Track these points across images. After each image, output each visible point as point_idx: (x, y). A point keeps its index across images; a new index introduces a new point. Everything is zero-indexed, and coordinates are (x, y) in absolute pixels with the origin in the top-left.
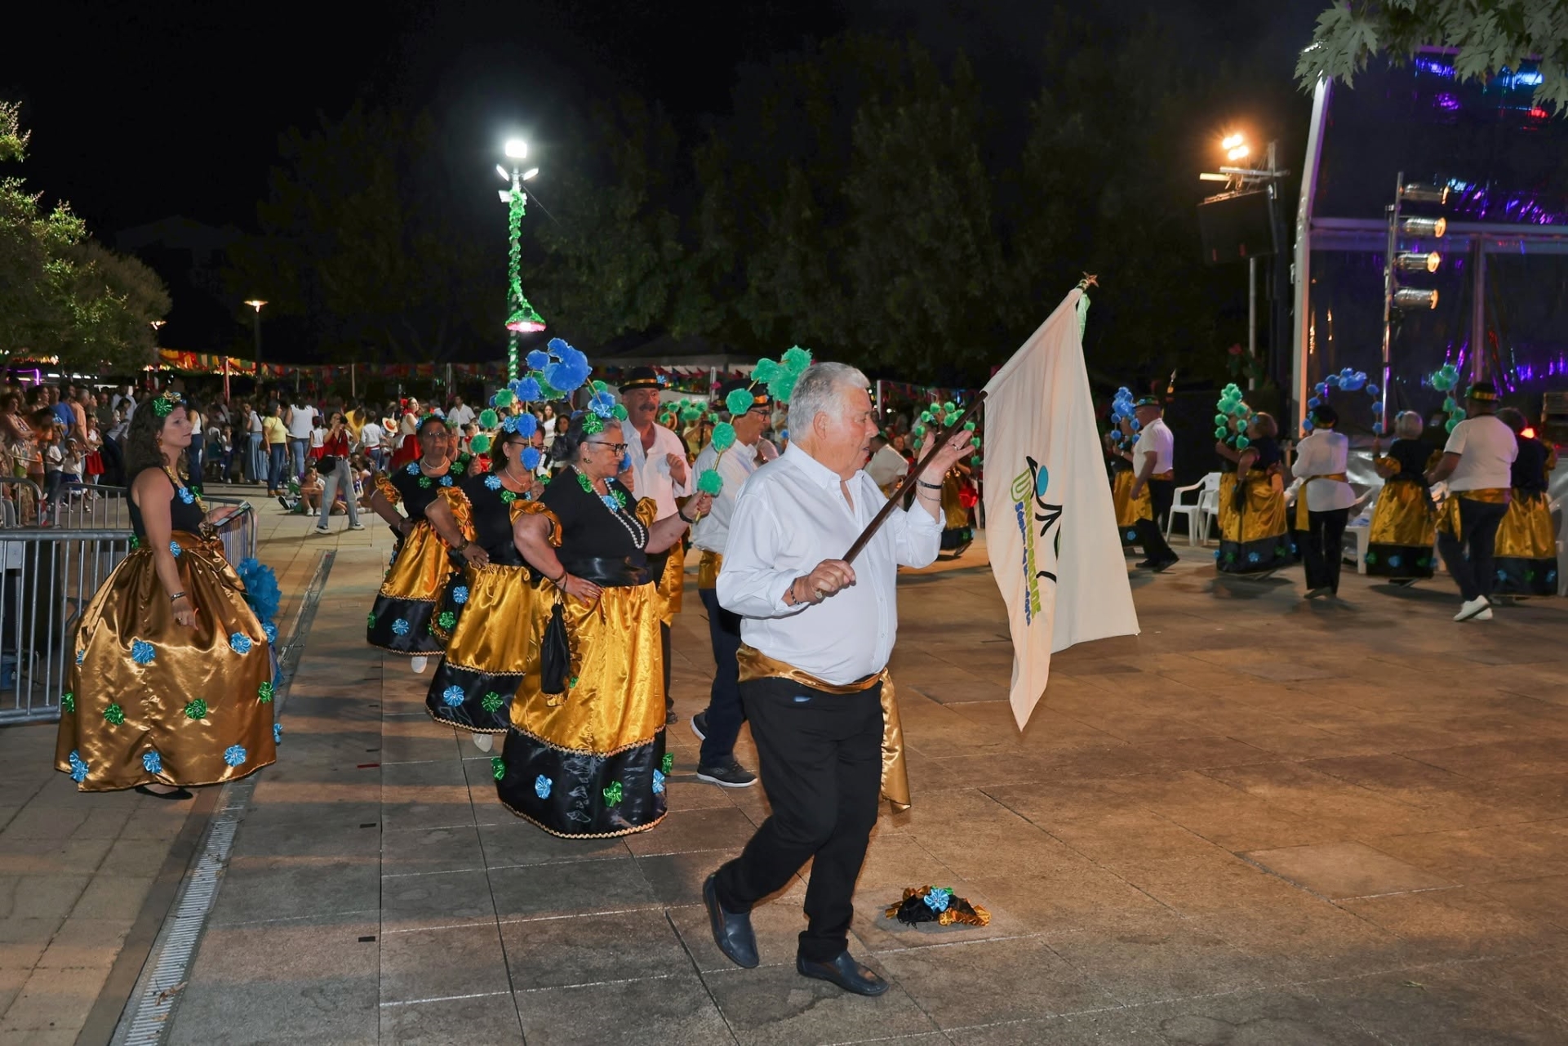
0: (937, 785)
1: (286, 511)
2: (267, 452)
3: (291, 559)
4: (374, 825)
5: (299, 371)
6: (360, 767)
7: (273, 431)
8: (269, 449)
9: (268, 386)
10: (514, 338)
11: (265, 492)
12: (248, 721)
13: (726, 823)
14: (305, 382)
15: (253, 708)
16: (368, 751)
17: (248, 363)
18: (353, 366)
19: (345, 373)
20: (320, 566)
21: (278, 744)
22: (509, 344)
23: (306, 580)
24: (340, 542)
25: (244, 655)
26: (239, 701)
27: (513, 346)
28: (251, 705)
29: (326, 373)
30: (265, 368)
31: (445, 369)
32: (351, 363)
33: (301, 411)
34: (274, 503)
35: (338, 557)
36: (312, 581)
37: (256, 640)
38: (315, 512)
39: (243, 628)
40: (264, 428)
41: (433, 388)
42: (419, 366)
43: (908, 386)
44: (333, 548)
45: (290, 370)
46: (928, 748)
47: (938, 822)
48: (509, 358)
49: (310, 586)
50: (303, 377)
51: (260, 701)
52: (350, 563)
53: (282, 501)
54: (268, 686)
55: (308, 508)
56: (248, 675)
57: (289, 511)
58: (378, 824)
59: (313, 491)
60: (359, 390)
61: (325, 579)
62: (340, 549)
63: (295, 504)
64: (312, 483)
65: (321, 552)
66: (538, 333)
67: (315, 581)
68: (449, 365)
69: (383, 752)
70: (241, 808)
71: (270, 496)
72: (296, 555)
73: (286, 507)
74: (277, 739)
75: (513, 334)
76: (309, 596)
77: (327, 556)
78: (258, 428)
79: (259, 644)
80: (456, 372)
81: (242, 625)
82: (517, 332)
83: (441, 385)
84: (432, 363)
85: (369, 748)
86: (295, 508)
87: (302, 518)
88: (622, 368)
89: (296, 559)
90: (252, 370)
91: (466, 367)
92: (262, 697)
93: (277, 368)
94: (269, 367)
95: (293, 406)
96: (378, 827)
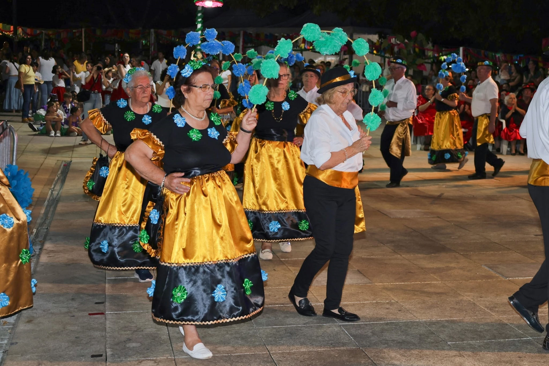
0: (503, 335)
1: (35, 133)
2: (21, 91)
3: (38, 167)
4: (101, 356)
5: (43, 33)
6: (90, 314)
7: (26, 75)
8: (23, 88)
9: (22, 43)
10: (200, 12)
11: (20, 119)
12: (11, 277)
13: (352, 360)
14: (49, 40)
15: (16, 267)
16: (96, 303)
17: (8, 26)
18: (83, 30)
19: (77, 34)
20: (59, 172)
21: (34, 294)
22: (197, 16)
23: (49, 182)
24: (74, 155)
25: (9, 230)
26: (5, 262)
27: (199, 17)
28: (14, 265)
29: (63, 35)
30: (20, 30)
31: (149, 34)
32: (82, 28)
33: (45, 61)
34: (25, 127)
35: (72, 166)
36: (54, 183)
37: (19, 219)
38: (55, 134)
39: (9, 211)
40: (20, 73)
41: (141, 47)
42: (131, 31)
43: (483, 51)
44: (69, 159)
45: (38, 32)
46: (497, 309)
47: (504, 362)
48: (196, 26)
49: (53, 187)
50: (47, 38)
51: (21, 262)
52: (81, 171)
53: (31, 126)
54: (26, 252)
55: (50, 131)
56: (12, 244)
57: (37, 133)
58: (104, 354)
59: (55, 118)
60: (87, 48)
61: (63, 182)
62: (74, 160)
63: (41, 128)
64: (54, 112)
65: (60, 162)
66: (217, 8)
67: (56, 183)
68: (152, 30)
69: (107, 304)
70: (6, 342)
71: (23, 121)
72: (42, 165)
73: (34, 130)
74: (34, 290)
75: (200, 9)
76: (52, 193)
77: (64, 165)
78: (15, 72)
79: (21, 222)
80: (157, 35)
81: (8, 208)
82: (203, 7)
83: (146, 44)
84: (140, 28)
85: (97, 301)
86: (41, 130)
87: (47, 138)
88: (276, 35)
89: (43, 166)
90: (10, 32)
91: (164, 32)
92: (23, 259)
93: (28, 31)
94: (22, 30)
95: (40, 58)
96: (104, 357)
